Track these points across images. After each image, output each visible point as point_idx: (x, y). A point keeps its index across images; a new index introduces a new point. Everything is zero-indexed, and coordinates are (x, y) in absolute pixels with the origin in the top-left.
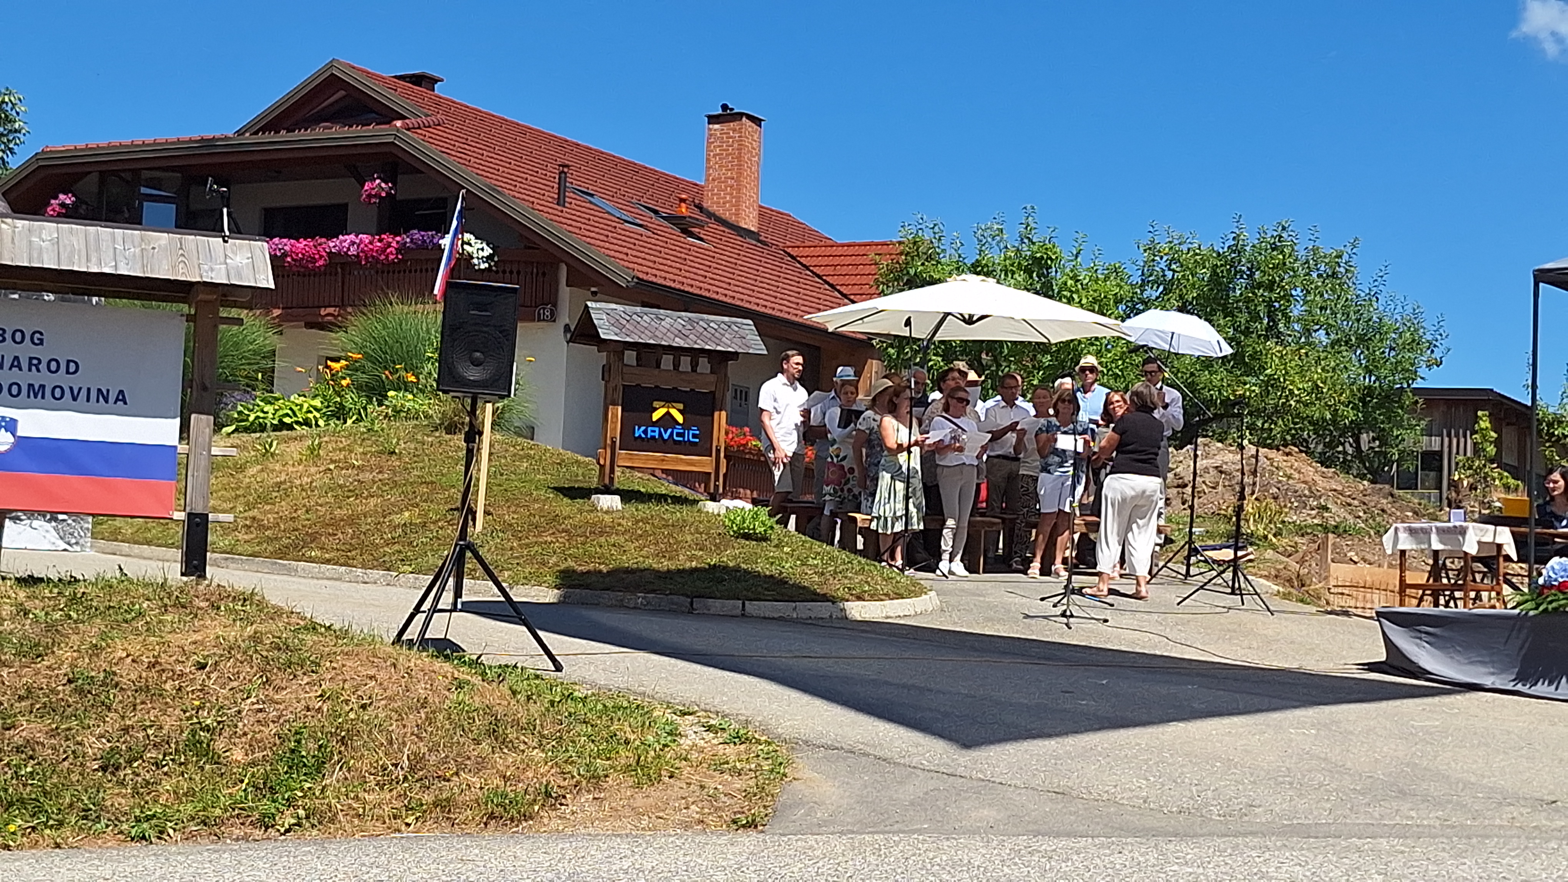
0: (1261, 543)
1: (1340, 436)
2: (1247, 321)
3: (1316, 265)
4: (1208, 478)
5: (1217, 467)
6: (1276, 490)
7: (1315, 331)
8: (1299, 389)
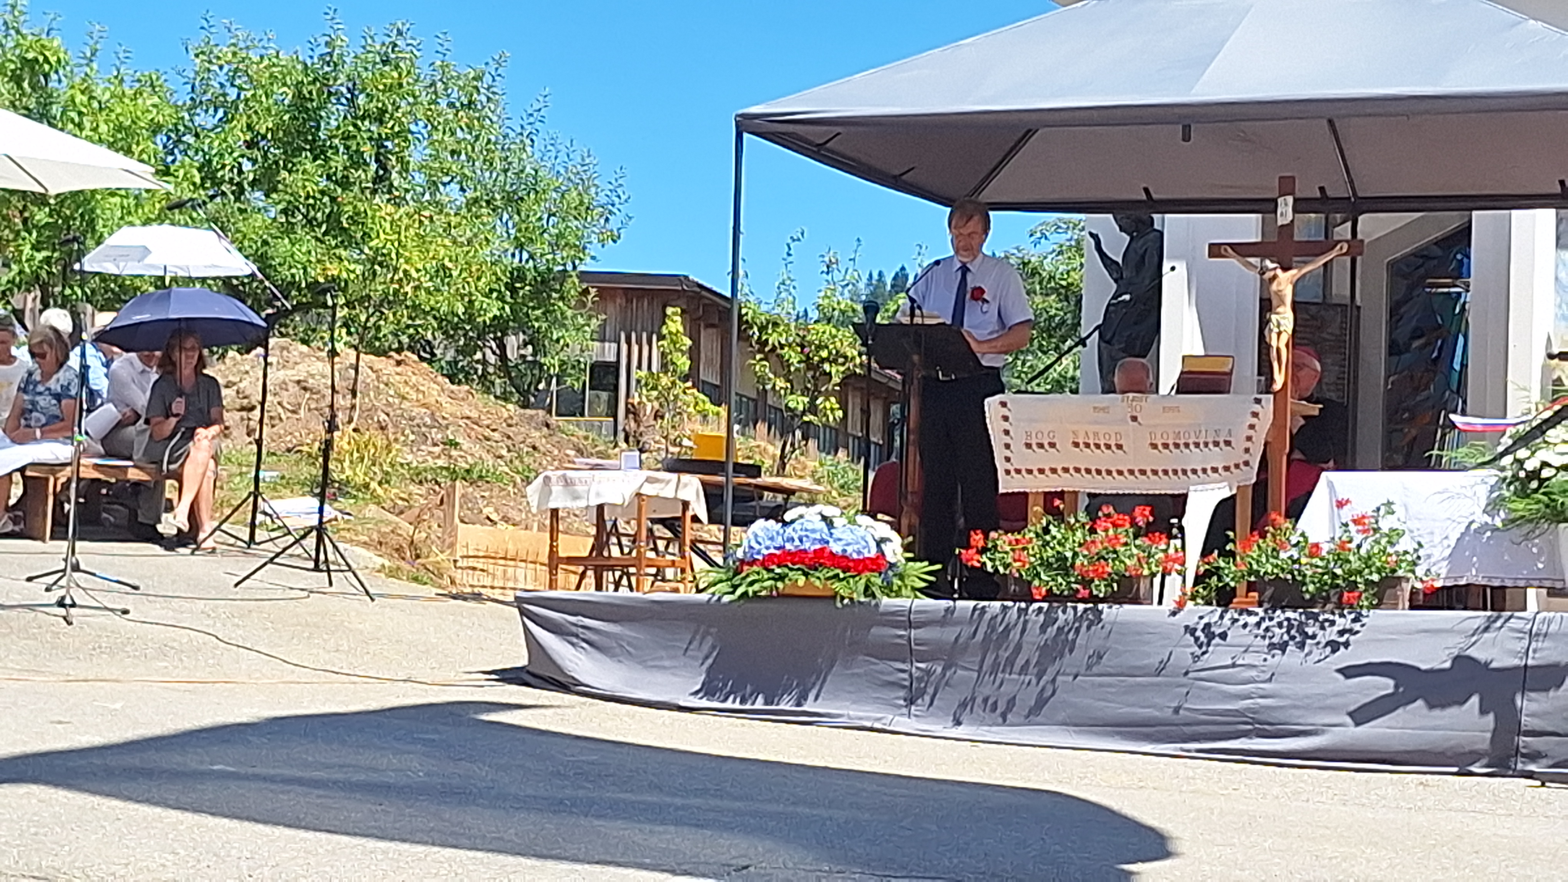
0: (360, 495)
1: (479, 339)
2: (345, 168)
3: (446, 89)
4: (285, 397)
5: (298, 382)
6: (383, 416)
7: (444, 184)
8: (418, 271)
